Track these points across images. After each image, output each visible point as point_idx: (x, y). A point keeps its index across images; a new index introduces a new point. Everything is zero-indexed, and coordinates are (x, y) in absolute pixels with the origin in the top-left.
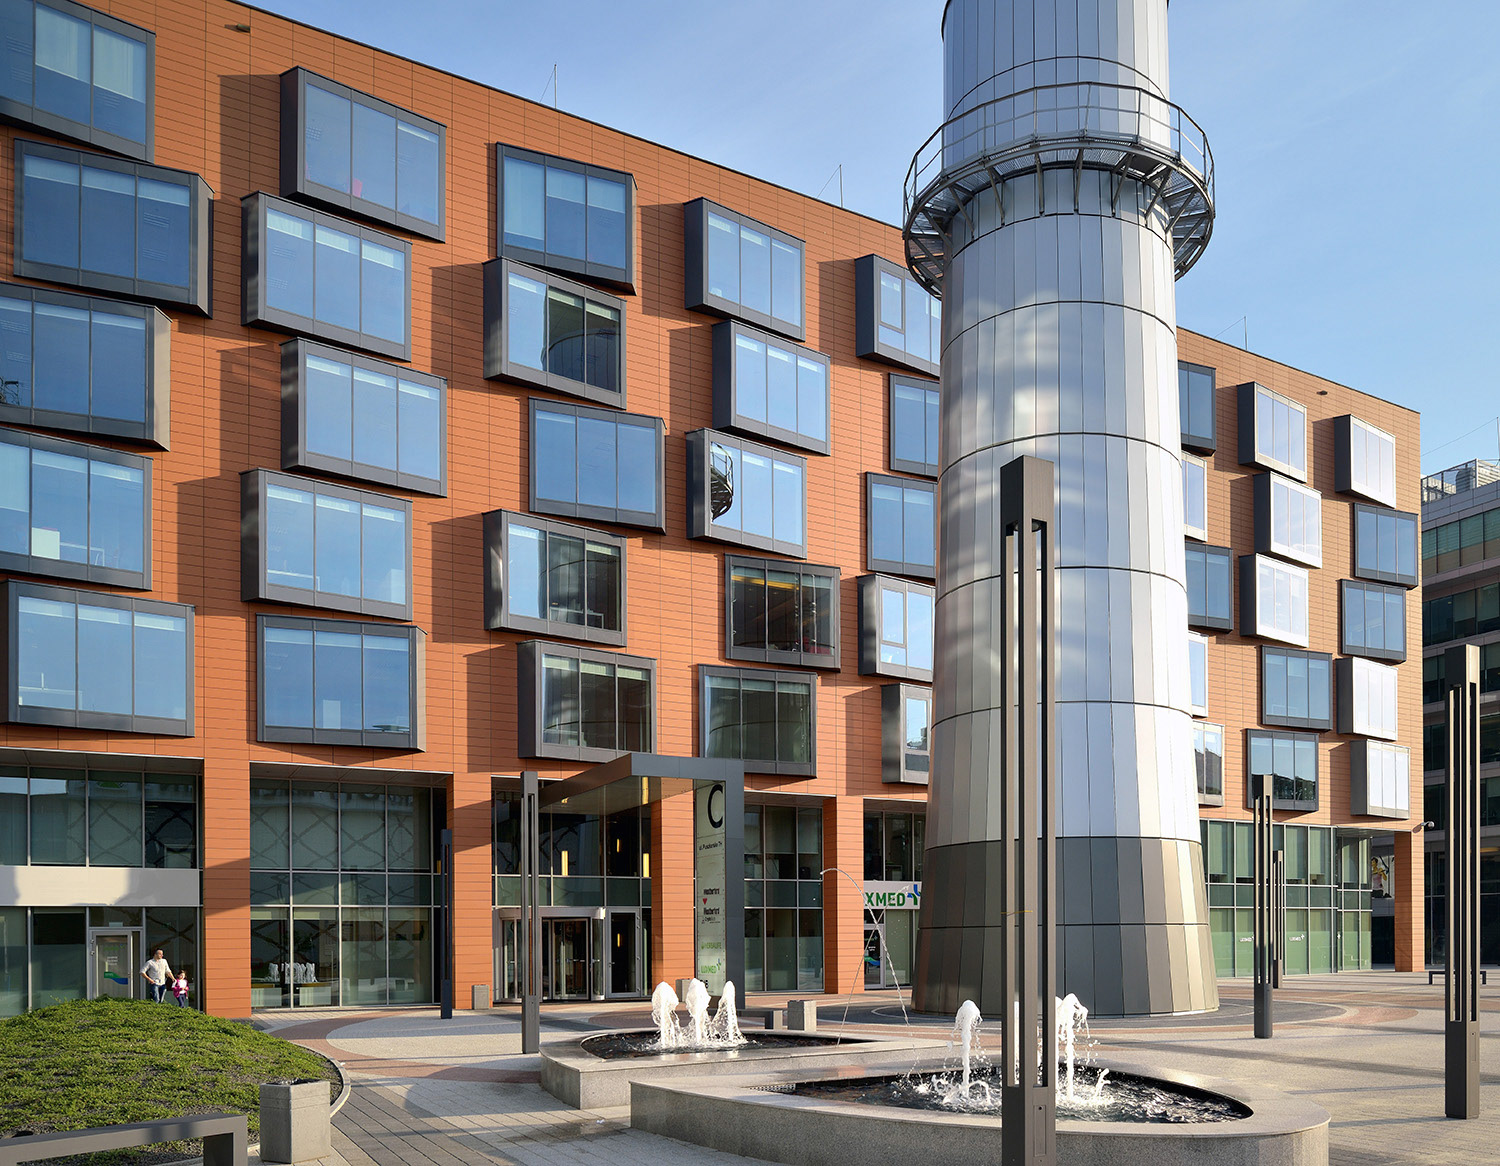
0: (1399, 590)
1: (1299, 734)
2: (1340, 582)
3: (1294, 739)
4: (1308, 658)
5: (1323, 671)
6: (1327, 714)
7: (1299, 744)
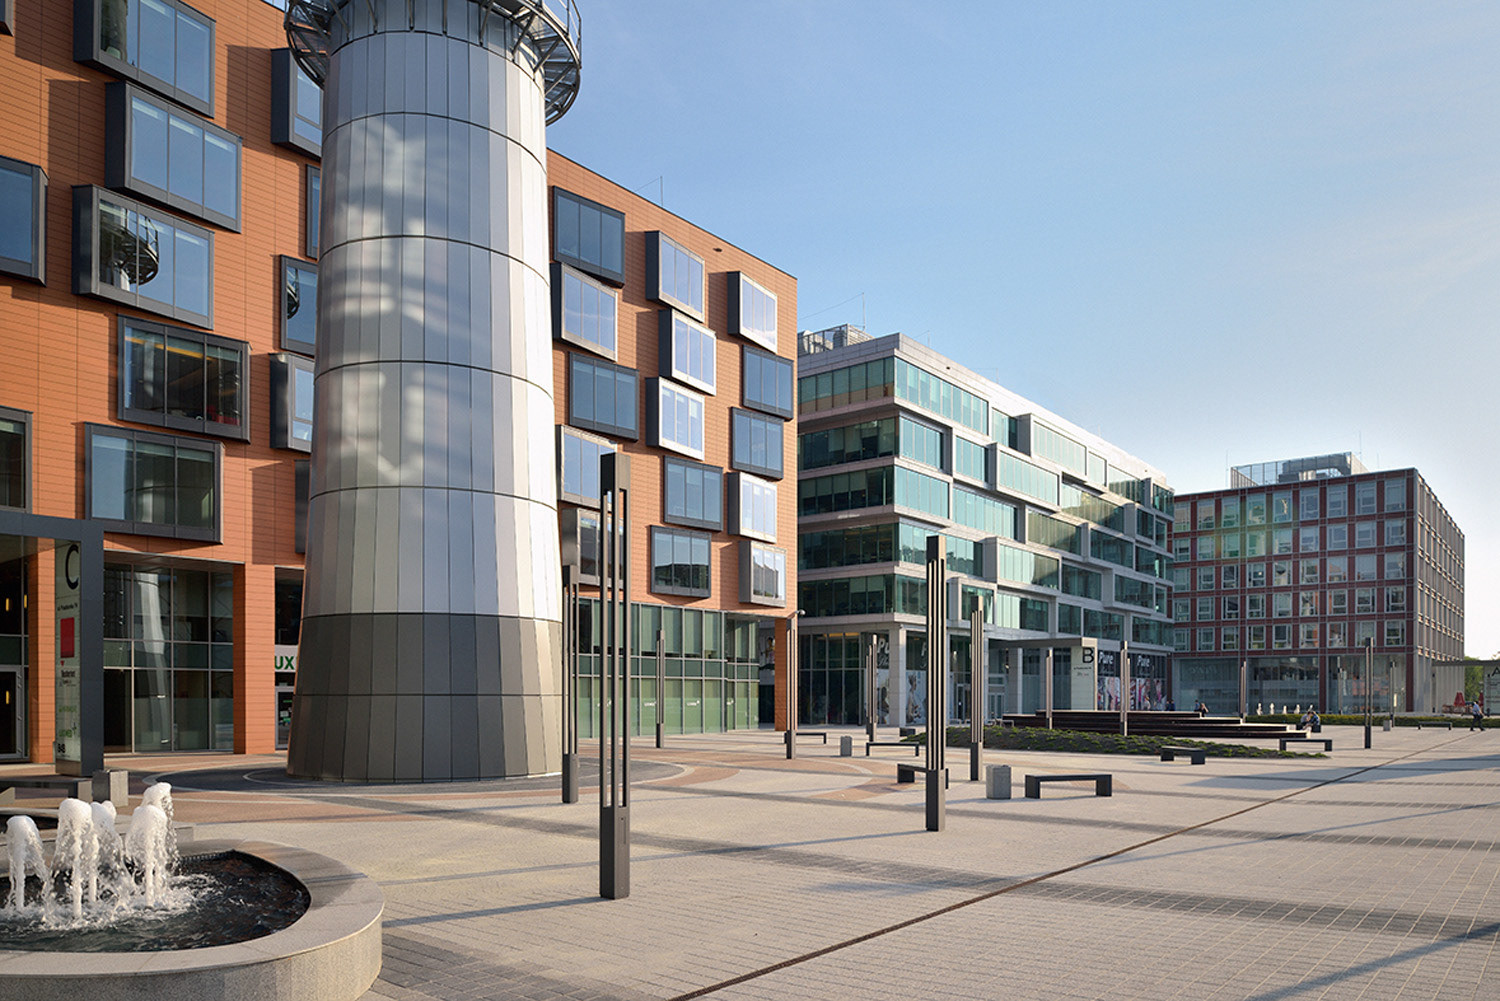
0: (777, 420)
1: (695, 533)
2: (731, 409)
3: (691, 536)
4: (703, 469)
5: (715, 482)
6: (718, 516)
7: (695, 541)
